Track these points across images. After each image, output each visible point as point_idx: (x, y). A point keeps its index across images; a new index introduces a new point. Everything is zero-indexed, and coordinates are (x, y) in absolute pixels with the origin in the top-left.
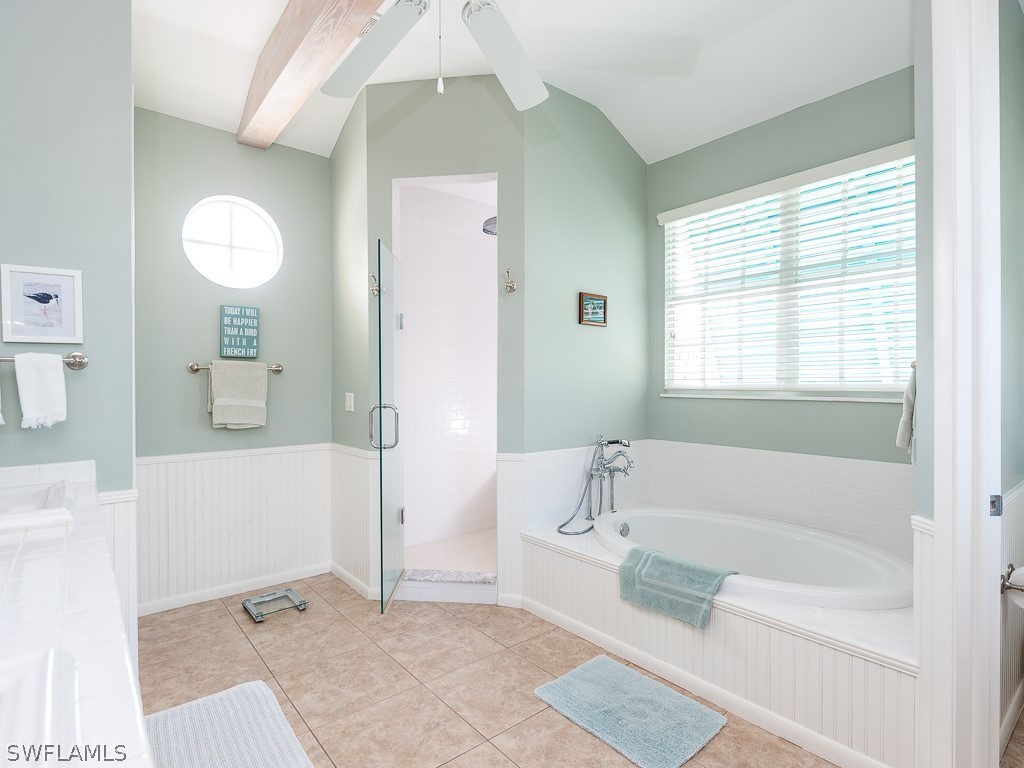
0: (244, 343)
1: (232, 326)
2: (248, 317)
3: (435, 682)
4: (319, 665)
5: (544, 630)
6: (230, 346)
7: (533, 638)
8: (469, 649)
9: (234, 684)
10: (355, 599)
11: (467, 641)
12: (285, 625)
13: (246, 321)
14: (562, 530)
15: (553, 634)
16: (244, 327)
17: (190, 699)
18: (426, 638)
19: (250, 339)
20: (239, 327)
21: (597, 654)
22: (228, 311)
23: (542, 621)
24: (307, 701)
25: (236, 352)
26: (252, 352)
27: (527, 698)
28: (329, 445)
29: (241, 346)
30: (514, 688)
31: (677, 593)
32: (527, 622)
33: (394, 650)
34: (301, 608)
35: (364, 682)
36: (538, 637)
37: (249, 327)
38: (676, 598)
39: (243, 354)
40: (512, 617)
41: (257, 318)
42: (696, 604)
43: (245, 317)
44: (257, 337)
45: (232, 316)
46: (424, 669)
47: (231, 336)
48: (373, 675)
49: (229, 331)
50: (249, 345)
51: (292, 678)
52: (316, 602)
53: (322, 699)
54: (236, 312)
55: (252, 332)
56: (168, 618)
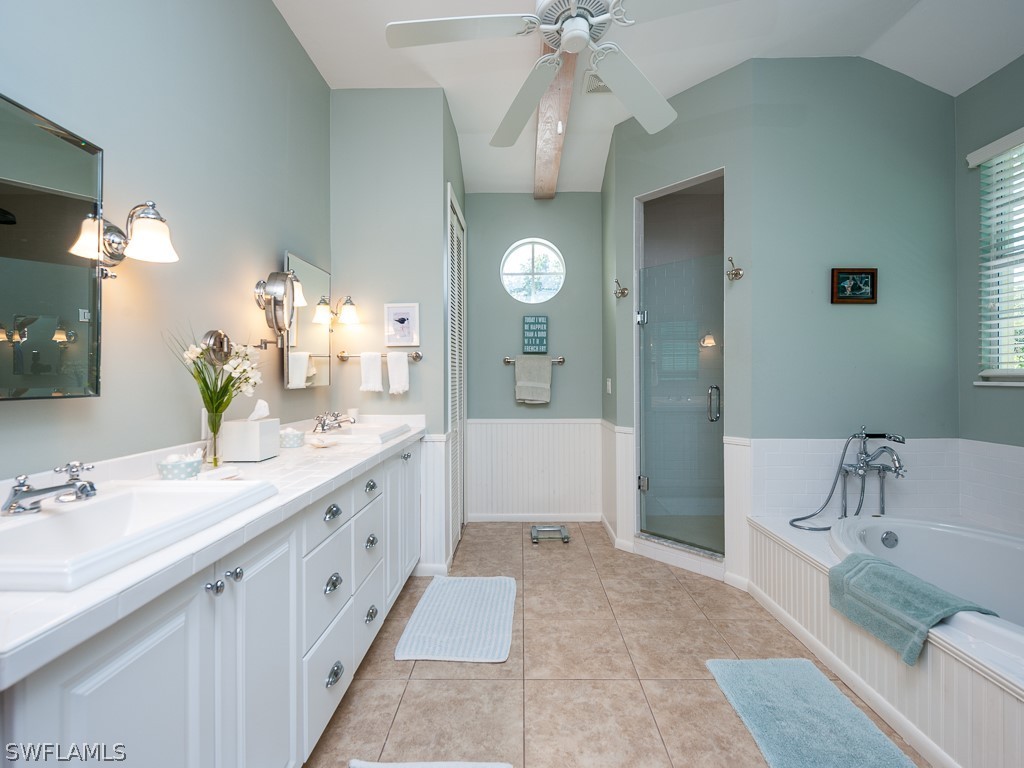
0: (538, 342)
1: (530, 330)
2: (541, 323)
3: (627, 622)
4: (554, 581)
5: (758, 617)
6: (528, 345)
7: (741, 620)
8: (673, 608)
9: (500, 575)
10: (606, 545)
11: (674, 602)
12: (549, 549)
13: (539, 326)
14: (796, 523)
15: (765, 624)
16: (537, 330)
17: (473, 575)
18: (641, 589)
19: (541, 339)
20: (534, 331)
21: (803, 656)
22: (528, 320)
23: (762, 609)
24: (533, 601)
25: (532, 349)
26: (543, 349)
27: (698, 664)
28: (599, 421)
29: (536, 345)
30: (691, 652)
31: (885, 613)
32: (745, 605)
33: (611, 589)
34: (566, 541)
35: (575, 602)
36: (747, 621)
37: (541, 331)
38: (886, 619)
39: (537, 350)
40: (732, 596)
41: (547, 323)
42: (906, 632)
43: (538, 323)
44: (546, 338)
45: (530, 324)
46: (625, 609)
47: (529, 338)
48: (584, 600)
49: (528, 334)
50: (541, 344)
51: (533, 584)
52: (577, 540)
53: (542, 603)
54: (532, 320)
55: (543, 334)
56: (489, 526)
